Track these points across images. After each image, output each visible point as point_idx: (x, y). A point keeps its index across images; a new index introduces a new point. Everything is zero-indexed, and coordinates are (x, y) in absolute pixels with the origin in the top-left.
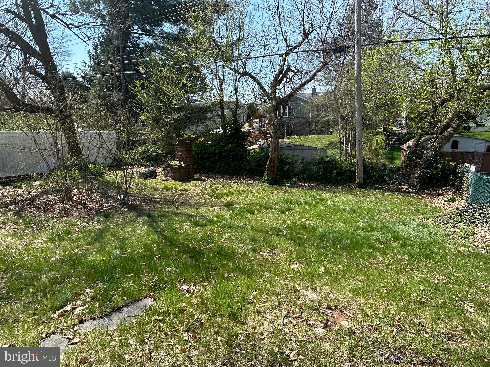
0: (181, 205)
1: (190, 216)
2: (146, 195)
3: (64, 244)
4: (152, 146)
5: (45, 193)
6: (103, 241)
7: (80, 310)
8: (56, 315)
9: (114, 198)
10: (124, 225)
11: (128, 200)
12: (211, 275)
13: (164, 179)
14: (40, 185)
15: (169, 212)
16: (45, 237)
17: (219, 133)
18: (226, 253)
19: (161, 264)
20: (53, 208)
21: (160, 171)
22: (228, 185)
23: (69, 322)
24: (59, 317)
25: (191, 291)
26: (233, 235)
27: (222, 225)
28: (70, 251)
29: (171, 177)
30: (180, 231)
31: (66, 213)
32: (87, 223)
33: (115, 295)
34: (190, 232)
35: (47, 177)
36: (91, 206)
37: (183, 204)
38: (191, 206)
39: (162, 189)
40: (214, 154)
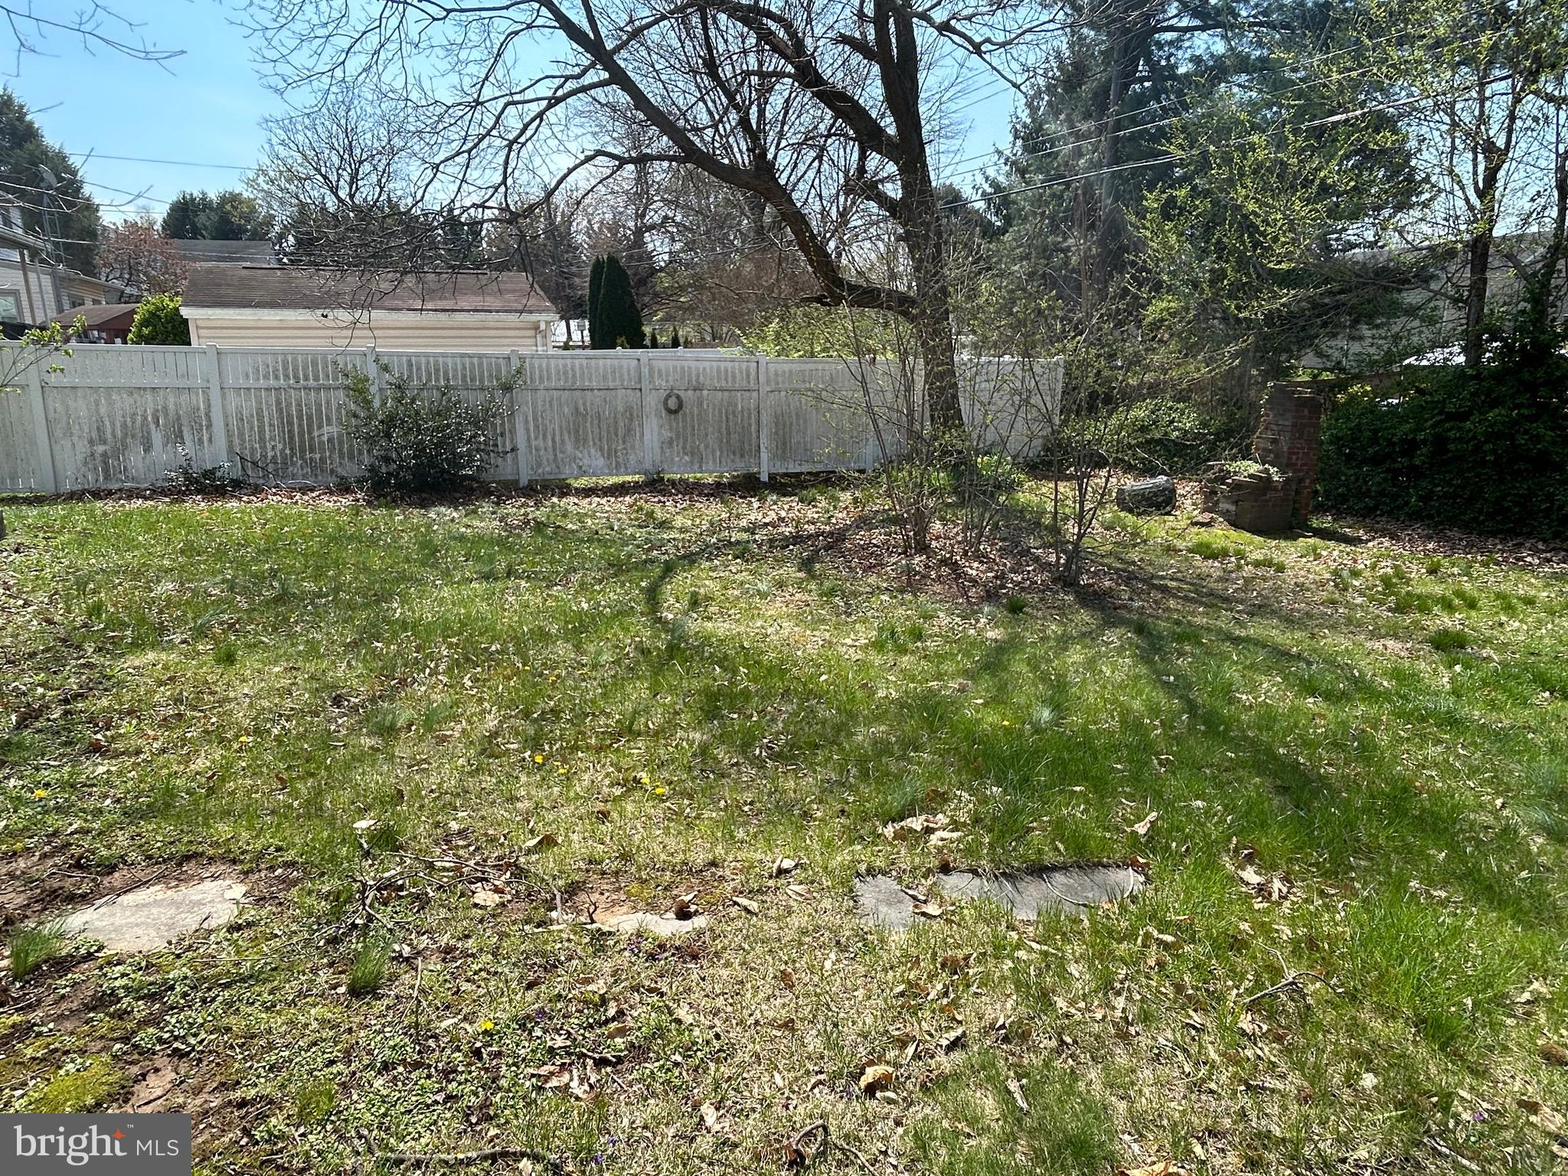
0: (1252, 614)
1: (1286, 654)
2: (1134, 563)
3: (906, 660)
4: (1171, 408)
5: (864, 522)
6: (1005, 675)
7: (942, 840)
8: (889, 831)
9: (1037, 559)
10: (1064, 642)
11: (1079, 572)
12: (1352, 869)
13: (1200, 519)
14: (855, 500)
15: (1209, 630)
16: (865, 635)
17: (1445, 367)
18: (1423, 810)
19: (1174, 784)
20: (882, 565)
21: (1187, 491)
22: (1456, 570)
23: (917, 860)
24: (894, 839)
25: (1270, 894)
26: (1458, 756)
27: (1417, 709)
28: (919, 682)
29: (1225, 514)
30: (1244, 697)
31: (911, 583)
32: (964, 618)
33: (1033, 829)
34: (1284, 707)
35: (874, 482)
36: (974, 573)
37: (1260, 610)
38: (1290, 621)
39: (1190, 551)
40: (1410, 446)
